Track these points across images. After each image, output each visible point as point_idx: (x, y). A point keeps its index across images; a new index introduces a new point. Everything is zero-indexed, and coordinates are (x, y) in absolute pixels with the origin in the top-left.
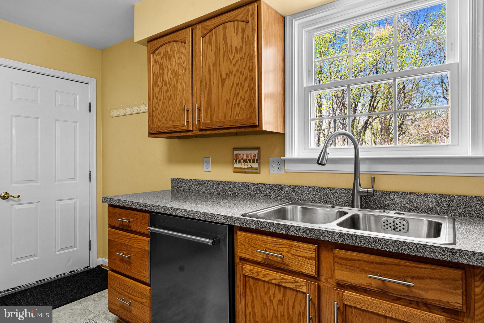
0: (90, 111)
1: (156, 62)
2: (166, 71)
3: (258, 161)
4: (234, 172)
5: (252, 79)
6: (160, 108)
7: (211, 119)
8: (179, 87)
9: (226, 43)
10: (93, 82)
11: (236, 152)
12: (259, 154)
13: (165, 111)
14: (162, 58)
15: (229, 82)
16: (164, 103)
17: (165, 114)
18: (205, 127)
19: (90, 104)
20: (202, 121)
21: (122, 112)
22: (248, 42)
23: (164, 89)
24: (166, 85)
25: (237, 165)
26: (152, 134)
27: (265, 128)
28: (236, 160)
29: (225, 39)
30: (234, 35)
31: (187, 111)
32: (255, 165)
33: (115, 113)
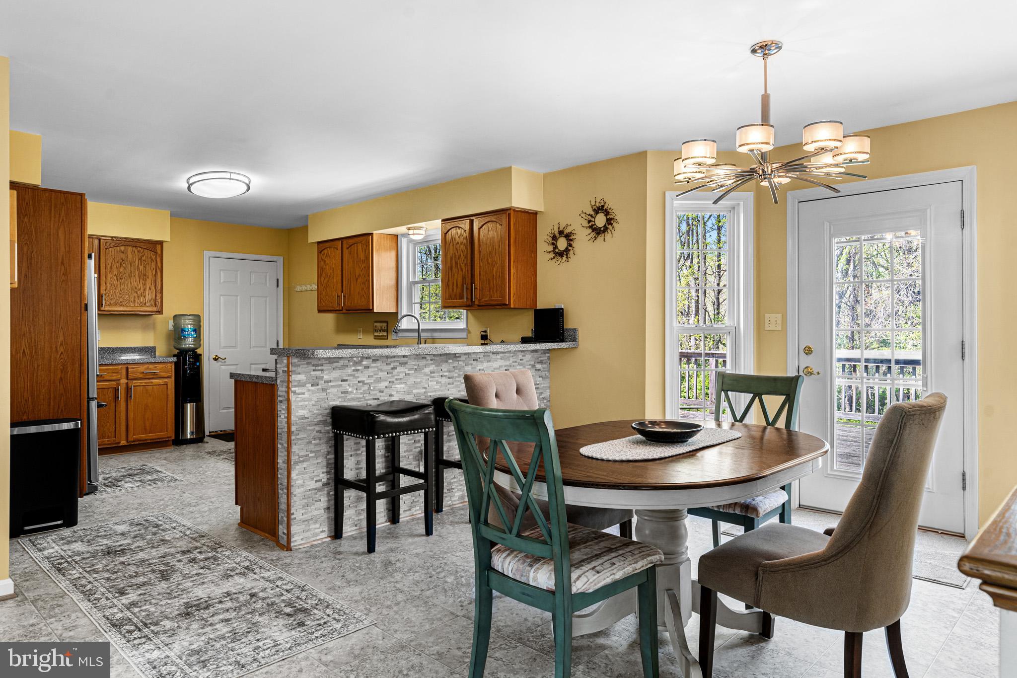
0: (278, 286)
1: (322, 260)
2: (328, 267)
3: (387, 331)
4: (375, 339)
5: (369, 281)
6: (324, 293)
7: (351, 303)
8: (335, 280)
9: (358, 256)
10: (280, 260)
11: (375, 324)
12: (387, 326)
13: (327, 295)
14: (325, 258)
15: (359, 281)
16: (326, 289)
17: (327, 297)
18: (349, 309)
19: (278, 280)
20: (346, 303)
21: (304, 288)
22: (367, 258)
23: (327, 280)
24: (327, 277)
25: (376, 334)
26: (320, 311)
27: (375, 311)
28: (376, 330)
29: (357, 253)
30: (361, 251)
31: (339, 296)
32: (385, 334)
33: (298, 288)
